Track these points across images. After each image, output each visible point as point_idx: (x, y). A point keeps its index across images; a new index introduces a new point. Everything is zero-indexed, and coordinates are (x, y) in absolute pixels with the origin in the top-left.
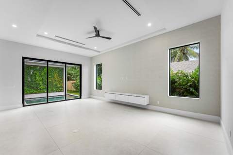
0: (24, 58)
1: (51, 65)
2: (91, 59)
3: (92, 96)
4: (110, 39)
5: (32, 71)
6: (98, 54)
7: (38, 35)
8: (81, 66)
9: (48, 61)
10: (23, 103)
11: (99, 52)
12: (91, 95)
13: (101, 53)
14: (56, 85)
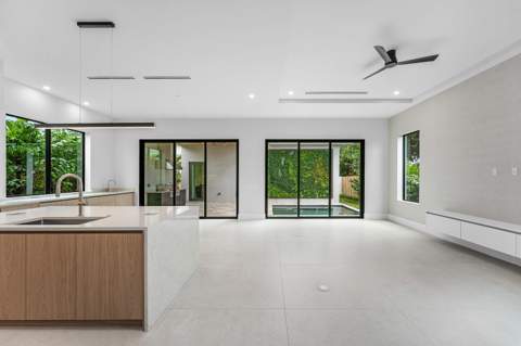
0: (267, 141)
1: (304, 146)
2: (390, 122)
3: (390, 216)
4: (432, 58)
5: (283, 159)
6: (408, 105)
7: (281, 100)
8: (362, 142)
9: (299, 141)
10: (266, 212)
11: (411, 100)
12: (389, 212)
13: (414, 103)
14: (319, 184)
